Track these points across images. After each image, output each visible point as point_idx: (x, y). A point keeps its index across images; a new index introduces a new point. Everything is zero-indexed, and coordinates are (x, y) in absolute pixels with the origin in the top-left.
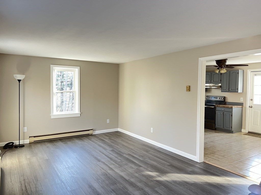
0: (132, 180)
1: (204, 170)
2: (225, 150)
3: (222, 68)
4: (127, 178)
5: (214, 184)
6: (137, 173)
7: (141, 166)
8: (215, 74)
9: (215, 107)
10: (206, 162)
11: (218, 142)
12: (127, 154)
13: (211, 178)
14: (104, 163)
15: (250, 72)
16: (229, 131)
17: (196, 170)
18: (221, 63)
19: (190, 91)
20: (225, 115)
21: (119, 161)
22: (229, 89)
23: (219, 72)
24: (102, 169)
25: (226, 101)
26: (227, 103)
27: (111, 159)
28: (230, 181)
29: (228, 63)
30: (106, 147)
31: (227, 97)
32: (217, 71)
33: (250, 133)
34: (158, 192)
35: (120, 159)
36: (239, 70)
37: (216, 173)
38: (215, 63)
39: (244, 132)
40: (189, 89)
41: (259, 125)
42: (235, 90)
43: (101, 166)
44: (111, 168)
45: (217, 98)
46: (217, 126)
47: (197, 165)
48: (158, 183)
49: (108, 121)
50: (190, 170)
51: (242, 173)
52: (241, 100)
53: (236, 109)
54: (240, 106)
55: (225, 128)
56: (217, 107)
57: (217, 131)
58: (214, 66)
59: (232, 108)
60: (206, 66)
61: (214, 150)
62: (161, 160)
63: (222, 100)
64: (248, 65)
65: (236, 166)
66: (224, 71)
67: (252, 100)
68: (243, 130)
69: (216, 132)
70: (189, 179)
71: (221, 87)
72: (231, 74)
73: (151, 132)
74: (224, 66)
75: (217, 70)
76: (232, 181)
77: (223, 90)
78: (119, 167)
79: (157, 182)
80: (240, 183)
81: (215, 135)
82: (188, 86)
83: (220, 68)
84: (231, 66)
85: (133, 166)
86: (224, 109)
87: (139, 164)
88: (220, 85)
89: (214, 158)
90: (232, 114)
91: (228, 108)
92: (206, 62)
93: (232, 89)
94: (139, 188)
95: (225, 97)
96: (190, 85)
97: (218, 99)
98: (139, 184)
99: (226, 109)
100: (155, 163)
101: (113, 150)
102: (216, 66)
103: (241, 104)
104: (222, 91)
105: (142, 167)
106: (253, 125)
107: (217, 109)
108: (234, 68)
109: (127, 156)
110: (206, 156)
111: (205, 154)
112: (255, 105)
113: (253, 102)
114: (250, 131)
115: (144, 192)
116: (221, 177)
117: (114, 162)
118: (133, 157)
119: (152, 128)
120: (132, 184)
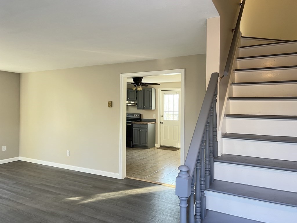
0: (52, 210)
1: (127, 185)
2: (143, 165)
3: (139, 85)
4: (45, 209)
5: (138, 195)
6: (56, 202)
7: (59, 194)
8: (131, 91)
9: (132, 125)
10: (128, 178)
11: (137, 158)
12: (38, 185)
13: (134, 191)
14: (8, 199)
15: (160, 91)
16: (145, 147)
17: (120, 186)
18: (137, 80)
19: (112, 107)
20: (141, 132)
21: (30, 193)
22: (144, 106)
23: (136, 89)
24: (7, 207)
25: (141, 118)
26: (142, 120)
27: (17, 193)
28: (151, 190)
29: (144, 81)
30: (6, 181)
31: (142, 115)
32: (135, 89)
33: (162, 147)
34: (85, 215)
35: (30, 192)
36: (152, 88)
37: (138, 186)
38: (132, 81)
39: (157, 147)
40: (111, 104)
41: (168, 139)
42: (149, 108)
43: (5, 203)
44: (20, 203)
45: (133, 115)
46: (134, 143)
47: (120, 182)
48: (83, 206)
49: (4, 148)
50: (115, 187)
51: (159, 181)
52: (154, 117)
53: (150, 125)
54: (154, 123)
55: (141, 144)
56: (134, 124)
57: (134, 148)
58: (132, 83)
59: (147, 124)
60: (127, 83)
61: (133, 166)
62: (82, 184)
63: (138, 117)
64: (159, 84)
65: (154, 176)
66: (140, 89)
67: (162, 116)
68: (156, 145)
69: (133, 150)
70: (115, 196)
71: (137, 104)
72: (145, 92)
73: (67, 155)
74: (140, 84)
75: (134, 87)
76: (152, 190)
77: (139, 107)
78: (31, 201)
79: (81, 206)
80: (159, 190)
81: (133, 152)
82: (110, 102)
83: (137, 86)
84: (146, 84)
85: (49, 195)
86: (141, 125)
87: (57, 192)
88: (136, 102)
89: (135, 173)
90: (147, 130)
91: (143, 124)
92: (126, 78)
93: (147, 106)
94: (62, 216)
95: (140, 114)
96: (112, 101)
97: (134, 117)
98: (61, 212)
99: (142, 126)
100: (76, 188)
101: (17, 183)
102: (133, 84)
103: (154, 121)
104: (138, 109)
105: (61, 194)
106: (164, 139)
107: (134, 126)
108: (148, 86)
109: (39, 187)
110: (128, 172)
111: (127, 170)
112: (165, 120)
113: (163, 118)
114: (162, 145)
115: (69, 218)
116: (143, 188)
117: (23, 196)
118: (47, 186)
119: (68, 151)
120: (52, 214)
